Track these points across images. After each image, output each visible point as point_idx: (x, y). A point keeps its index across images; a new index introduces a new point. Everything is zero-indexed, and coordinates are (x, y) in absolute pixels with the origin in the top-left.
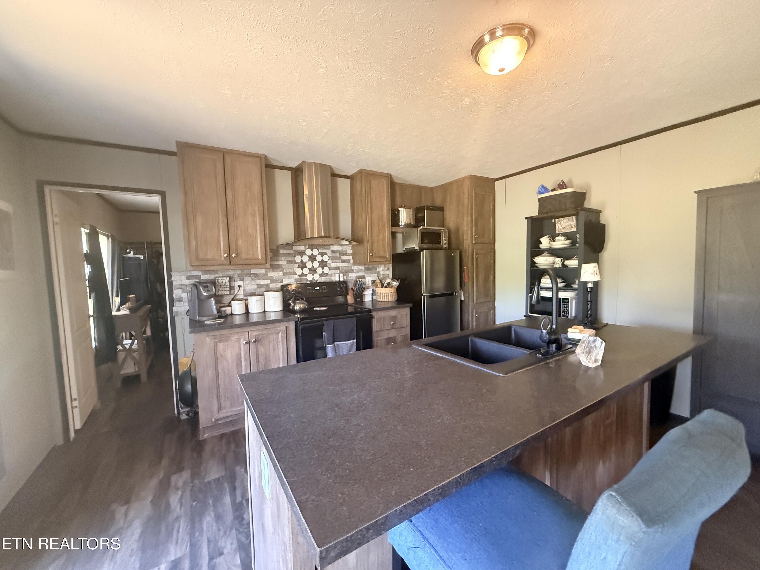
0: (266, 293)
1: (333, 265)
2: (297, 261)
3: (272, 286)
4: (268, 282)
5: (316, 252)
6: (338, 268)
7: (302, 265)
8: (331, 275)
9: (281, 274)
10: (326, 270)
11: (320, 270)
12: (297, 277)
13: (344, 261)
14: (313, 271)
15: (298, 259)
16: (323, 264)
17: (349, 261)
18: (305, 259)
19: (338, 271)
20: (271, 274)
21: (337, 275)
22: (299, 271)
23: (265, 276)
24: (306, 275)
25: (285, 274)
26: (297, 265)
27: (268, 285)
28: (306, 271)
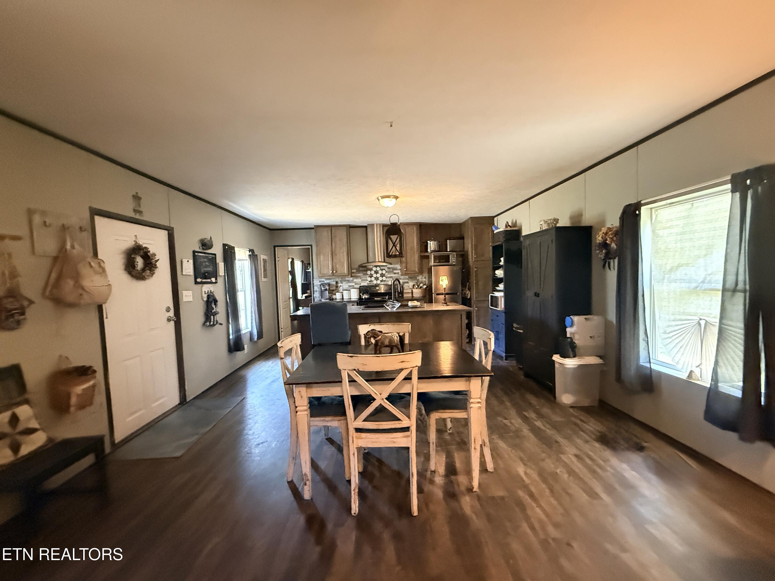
0: (351, 290)
1: (389, 276)
2: (368, 274)
3: (356, 286)
4: (353, 284)
5: (378, 269)
6: (391, 277)
7: (371, 276)
8: (387, 281)
9: (360, 280)
10: (384, 278)
11: (381, 279)
12: (368, 282)
13: (395, 273)
14: (377, 279)
15: (369, 272)
16: (382, 275)
17: (398, 273)
18: (373, 272)
19: (391, 279)
20: (355, 280)
21: (390, 281)
22: (369, 279)
23: (352, 281)
24: (373, 281)
25: (362, 280)
26: (368, 276)
27: (353, 286)
28: (373, 279)
